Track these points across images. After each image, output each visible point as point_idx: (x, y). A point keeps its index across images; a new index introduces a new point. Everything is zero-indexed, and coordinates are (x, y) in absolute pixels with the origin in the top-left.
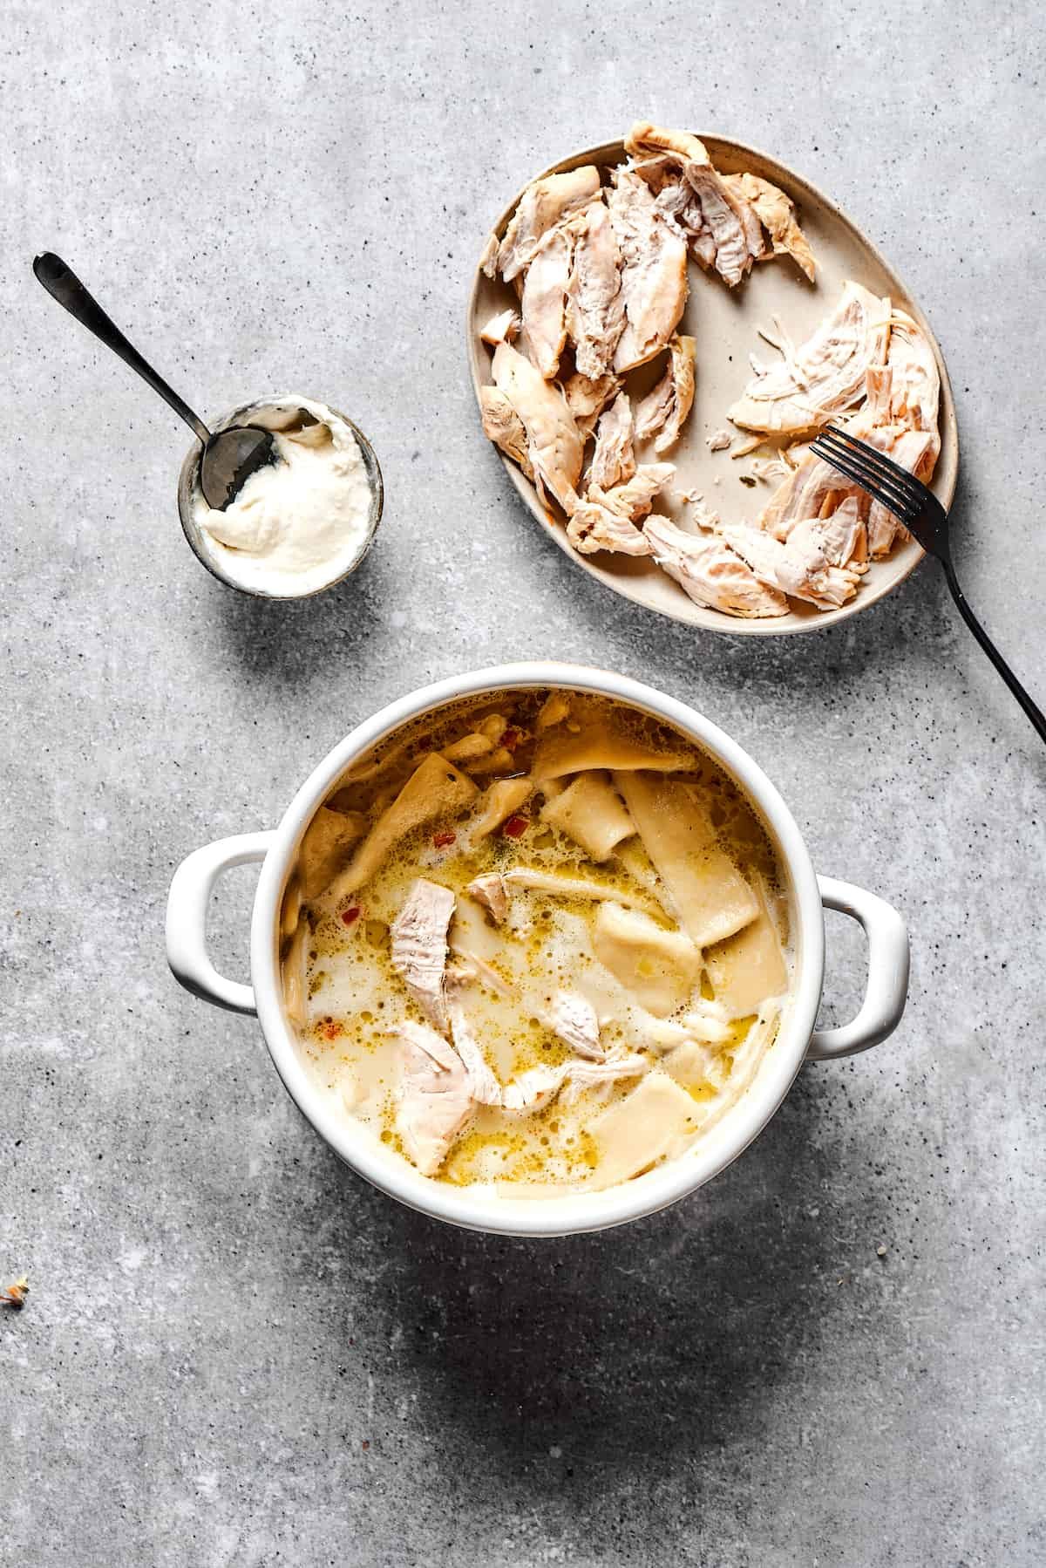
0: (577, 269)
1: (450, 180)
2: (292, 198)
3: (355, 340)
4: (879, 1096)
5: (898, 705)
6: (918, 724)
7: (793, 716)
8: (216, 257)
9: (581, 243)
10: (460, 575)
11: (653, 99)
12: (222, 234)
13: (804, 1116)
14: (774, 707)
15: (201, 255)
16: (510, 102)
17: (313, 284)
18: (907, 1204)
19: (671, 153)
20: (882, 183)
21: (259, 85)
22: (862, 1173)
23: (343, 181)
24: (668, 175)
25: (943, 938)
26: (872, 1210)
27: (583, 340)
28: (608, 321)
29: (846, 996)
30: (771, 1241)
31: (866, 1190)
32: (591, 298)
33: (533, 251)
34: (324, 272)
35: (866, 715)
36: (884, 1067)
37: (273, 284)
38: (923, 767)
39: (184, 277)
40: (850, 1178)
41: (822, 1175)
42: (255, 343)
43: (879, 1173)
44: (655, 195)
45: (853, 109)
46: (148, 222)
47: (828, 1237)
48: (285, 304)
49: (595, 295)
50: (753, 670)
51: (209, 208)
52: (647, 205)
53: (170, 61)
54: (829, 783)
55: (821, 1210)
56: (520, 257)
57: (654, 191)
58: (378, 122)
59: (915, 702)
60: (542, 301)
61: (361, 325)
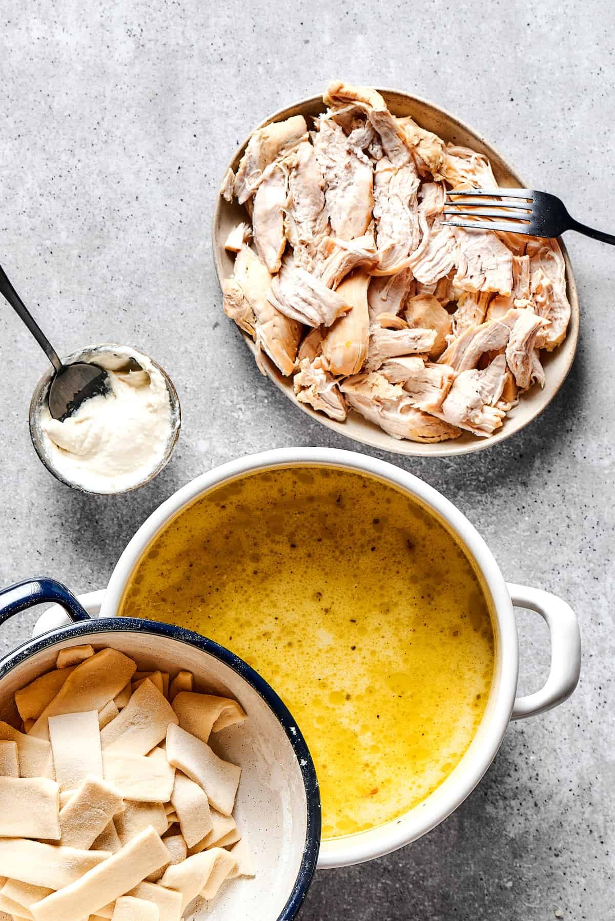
0: (293, 192)
1: (242, 122)
2: (125, 135)
3: (171, 240)
4: (557, 798)
5: (572, 510)
6: (586, 524)
7: (494, 518)
8: (69, 179)
9: (294, 173)
10: (248, 413)
11: (392, 63)
12: (73, 162)
13: (502, 813)
14: (481, 511)
15: (57, 177)
16: (286, 65)
17: (140, 199)
18: (578, 878)
19: (358, 103)
20: (561, 125)
21: (100, 51)
22: (544, 855)
23: (163, 123)
24: (356, 120)
25: (604, 682)
26: (551, 882)
27: (298, 243)
28: (316, 229)
29: (533, 725)
30: (477, 905)
31: (547, 868)
32: (304, 212)
33: (259, 180)
34: (148, 190)
35: (548, 518)
36: (561, 777)
37: (110, 199)
38: (590, 556)
39: (46, 193)
40: (536, 858)
41: (515, 857)
42: (97, 242)
43: (557, 856)
44: (347, 136)
45: (539, 70)
46: (18, 153)
47: (519, 902)
48: (120, 213)
49: (305, 210)
50: (464, 484)
51: (63, 142)
52: (342, 143)
53: (35, 34)
54: (521, 568)
55: (514, 882)
56: (250, 184)
57: (347, 132)
58: (188, 79)
59: (584, 508)
60: (267, 216)
61: (175, 228)
